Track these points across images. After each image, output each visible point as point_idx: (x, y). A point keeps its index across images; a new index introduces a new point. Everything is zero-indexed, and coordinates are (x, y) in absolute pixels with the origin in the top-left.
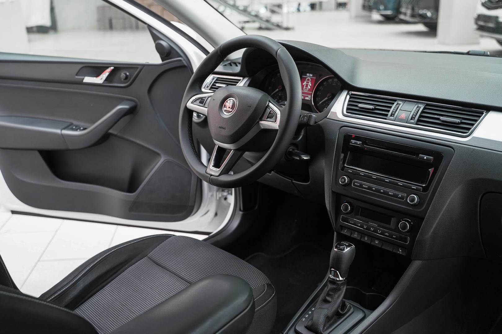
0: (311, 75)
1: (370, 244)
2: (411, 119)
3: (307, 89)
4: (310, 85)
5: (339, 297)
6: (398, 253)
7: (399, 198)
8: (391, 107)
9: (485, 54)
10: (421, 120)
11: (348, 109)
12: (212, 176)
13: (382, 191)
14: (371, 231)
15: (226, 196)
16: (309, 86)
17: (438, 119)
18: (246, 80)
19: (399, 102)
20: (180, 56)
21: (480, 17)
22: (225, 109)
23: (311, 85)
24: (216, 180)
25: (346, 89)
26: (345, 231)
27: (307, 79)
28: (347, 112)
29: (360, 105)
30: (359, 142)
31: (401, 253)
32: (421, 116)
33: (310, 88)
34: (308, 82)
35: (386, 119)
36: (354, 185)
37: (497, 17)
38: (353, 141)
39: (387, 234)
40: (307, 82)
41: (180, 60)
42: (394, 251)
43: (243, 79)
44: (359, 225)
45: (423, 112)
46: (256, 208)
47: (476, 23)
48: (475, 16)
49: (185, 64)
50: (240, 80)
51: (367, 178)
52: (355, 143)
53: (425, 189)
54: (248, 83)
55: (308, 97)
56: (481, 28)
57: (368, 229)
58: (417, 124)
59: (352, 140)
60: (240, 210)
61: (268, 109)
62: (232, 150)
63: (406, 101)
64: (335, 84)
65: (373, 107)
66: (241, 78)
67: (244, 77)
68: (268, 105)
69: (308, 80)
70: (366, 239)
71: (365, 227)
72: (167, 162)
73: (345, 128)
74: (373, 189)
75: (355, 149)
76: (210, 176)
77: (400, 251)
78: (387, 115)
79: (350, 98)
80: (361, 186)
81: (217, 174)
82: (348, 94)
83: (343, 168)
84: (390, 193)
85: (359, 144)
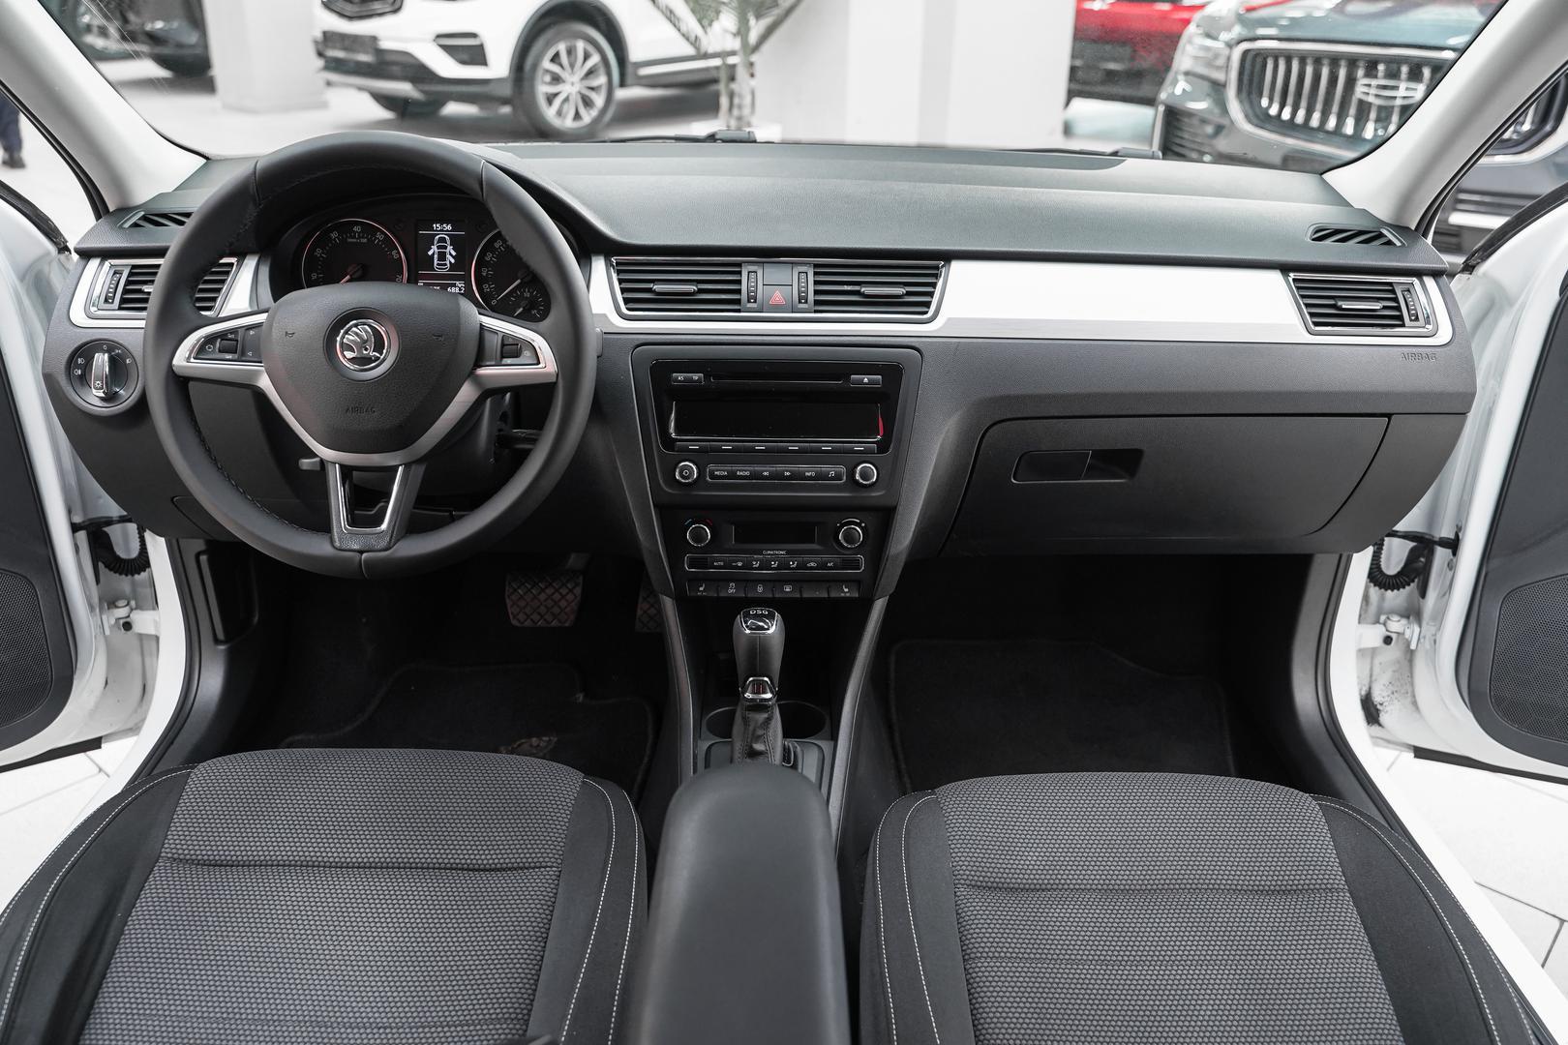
0: (449, 227)
2: (800, 302)
3: (446, 265)
4: (451, 254)
6: (843, 597)
7: (832, 479)
8: (738, 282)
10: (825, 302)
11: (626, 301)
12: (364, 555)
13: (788, 474)
14: (756, 569)
15: (127, 617)
16: (448, 256)
17: (858, 293)
18: (250, 263)
19: (753, 268)
21: (329, 38)
22: (349, 355)
23: (454, 253)
25: (598, 253)
26: (701, 589)
27: (437, 237)
28: (628, 309)
29: (657, 287)
30: (696, 377)
31: (848, 595)
32: (818, 293)
33: (453, 261)
34: (446, 248)
35: (739, 311)
36: (713, 476)
38: (681, 377)
39: (812, 564)
40: (438, 247)
42: (833, 595)
43: (239, 262)
44: (740, 564)
45: (817, 282)
47: (320, 54)
50: (230, 266)
51: (742, 454)
52: (686, 380)
53: (883, 447)
54: (265, 271)
55: (454, 285)
57: (765, 565)
58: (820, 311)
59: (674, 374)
60: (217, 641)
61: (487, 335)
62: (397, 467)
63: (764, 263)
65: (696, 288)
66: (233, 260)
67: (242, 256)
68: (482, 324)
69: (442, 240)
70: (760, 589)
71: (756, 564)
73: (642, 351)
74: (765, 474)
75: (685, 394)
77: (846, 590)
78: (738, 302)
79: (619, 272)
80: (732, 475)
81: (383, 543)
82: (609, 264)
83: (669, 443)
84: (807, 474)
85: (699, 381)
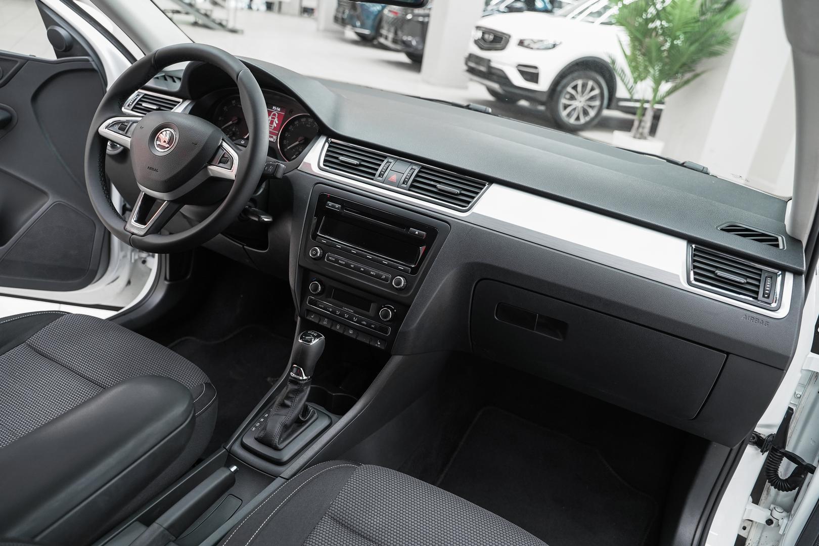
0: (279, 109)
1: (343, 334)
2: (403, 183)
3: (272, 126)
5: (301, 400)
6: (375, 347)
7: (382, 279)
8: (379, 165)
9: (487, 111)
10: (415, 186)
11: (325, 161)
12: (134, 236)
13: (362, 269)
14: (345, 318)
15: (146, 258)
16: (274, 123)
17: (435, 186)
18: (187, 103)
19: (390, 160)
20: (88, 55)
21: (471, 57)
22: (158, 143)
23: (277, 122)
24: (139, 240)
25: (325, 134)
26: (312, 317)
27: (273, 113)
28: (324, 165)
29: (341, 158)
30: (337, 206)
31: (379, 346)
32: (414, 181)
33: (275, 126)
34: (274, 118)
35: (372, 179)
36: (328, 259)
37: (489, 61)
38: (330, 204)
39: (364, 323)
40: (272, 118)
41: (88, 61)
42: (371, 343)
43: (183, 102)
44: (331, 310)
45: (417, 176)
46: (188, 277)
47: (466, 64)
48: (467, 55)
49: (95, 67)
50: (179, 102)
51: (345, 252)
52: (333, 206)
53: (414, 271)
54: (190, 108)
55: (274, 138)
56: (471, 71)
57: (342, 315)
58: (409, 190)
59: (329, 202)
60: (166, 279)
61: (220, 151)
62: (165, 201)
63: (398, 159)
64: (309, 126)
65: (358, 163)
66: (181, 100)
67: (185, 99)
68: (221, 145)
69: (275, 114)
70: (338, 327)
71: (338, 313)
72: (56, 206)
73: (321, 186)
74: (352, 266)
75: (331, 213)
76: (130, 234)
77: (379, 343)
78: (374, 175)
79: (330, 146)
80: (337, 261)
81: (142, 233)
82: (327, 141)
83: (315, 236)
84: (371, 273)
85: (338, 208)
